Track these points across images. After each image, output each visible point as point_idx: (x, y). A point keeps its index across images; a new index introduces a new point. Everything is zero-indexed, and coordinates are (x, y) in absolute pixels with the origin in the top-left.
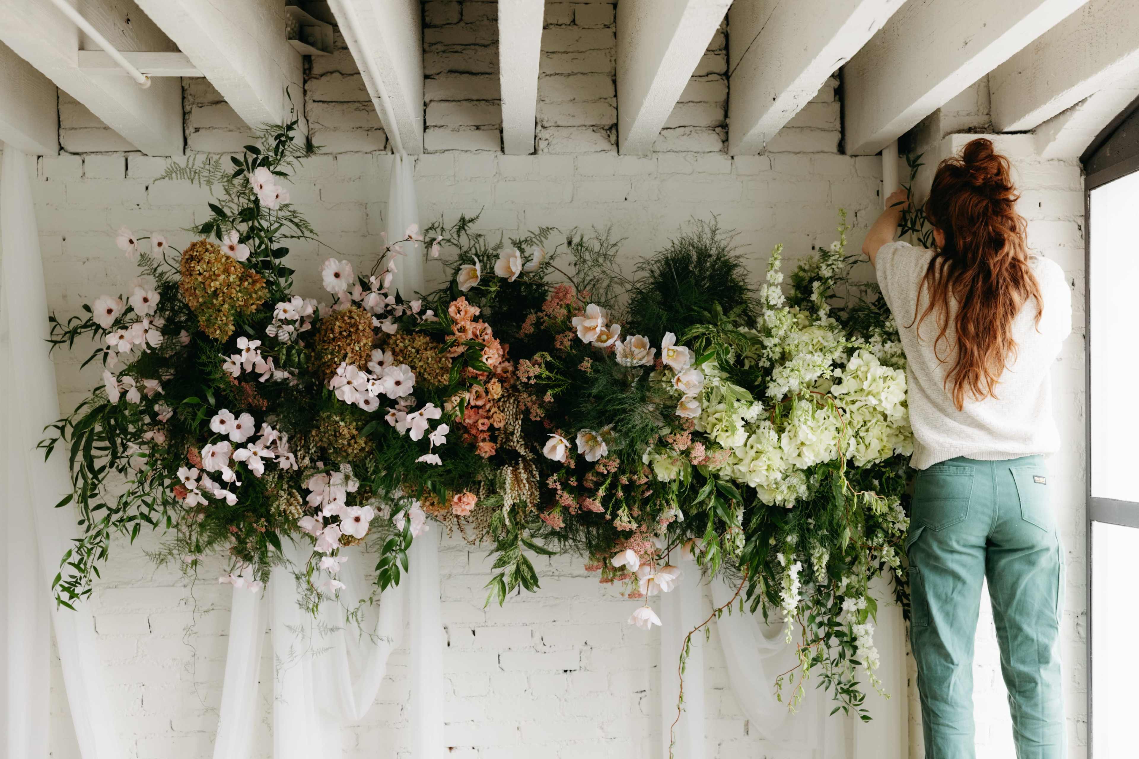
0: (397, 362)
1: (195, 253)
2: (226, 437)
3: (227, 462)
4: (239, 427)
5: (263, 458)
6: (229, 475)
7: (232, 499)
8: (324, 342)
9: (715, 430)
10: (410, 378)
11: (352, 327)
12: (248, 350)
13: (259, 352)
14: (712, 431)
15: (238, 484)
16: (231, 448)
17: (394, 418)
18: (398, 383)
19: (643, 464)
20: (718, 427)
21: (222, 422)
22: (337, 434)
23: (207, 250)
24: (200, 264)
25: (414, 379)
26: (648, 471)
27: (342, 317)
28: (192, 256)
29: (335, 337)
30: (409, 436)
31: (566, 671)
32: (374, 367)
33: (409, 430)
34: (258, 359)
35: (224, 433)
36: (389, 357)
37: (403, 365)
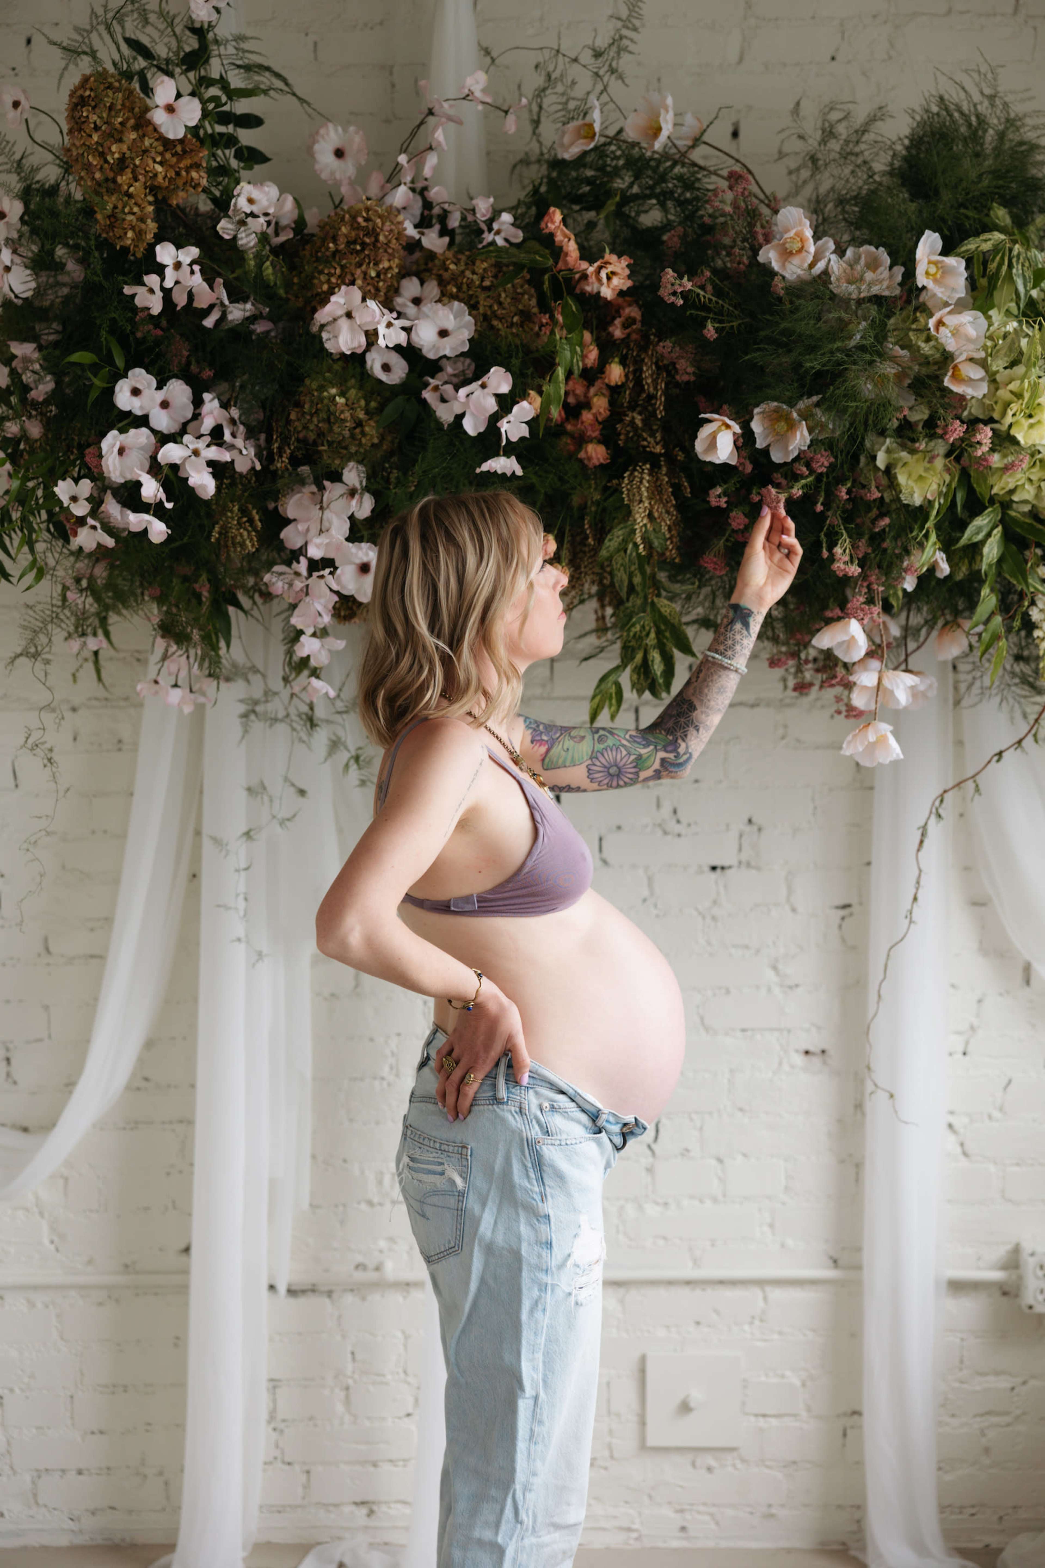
0: (445, 297)
1: (88, 93)
2: (143, 421)
3: (147, 466)
4: (165, 405)
5: (210, 463)
6: (151, 489)
7: (158, 530)
8: (318, 260)
9: (1010, 413)
10: (465, 326)
11: (367, 235)
12: (178, 265)
13: (196, 268)
14: (1004, 414)
15: (169, 505)
16: (152, 439)
17: (438, 394)
18: (443, 333)
19: (879, 469)
20: (1014, 407)
21: (136, 392)
22: (331, 418)
23: (110, 87)
24: (97, 111)
25: (473, 328)
26: (884, 481)
27: (354, 218)
28: (82, 97)
29: (337, 251)
30: (461, 426)
31: (714, 868)
32: (405, 305)
33: (460, 417)
34: (197, 281)
35: (139, 413)
36: (432, 289)
37: (456, 304)
